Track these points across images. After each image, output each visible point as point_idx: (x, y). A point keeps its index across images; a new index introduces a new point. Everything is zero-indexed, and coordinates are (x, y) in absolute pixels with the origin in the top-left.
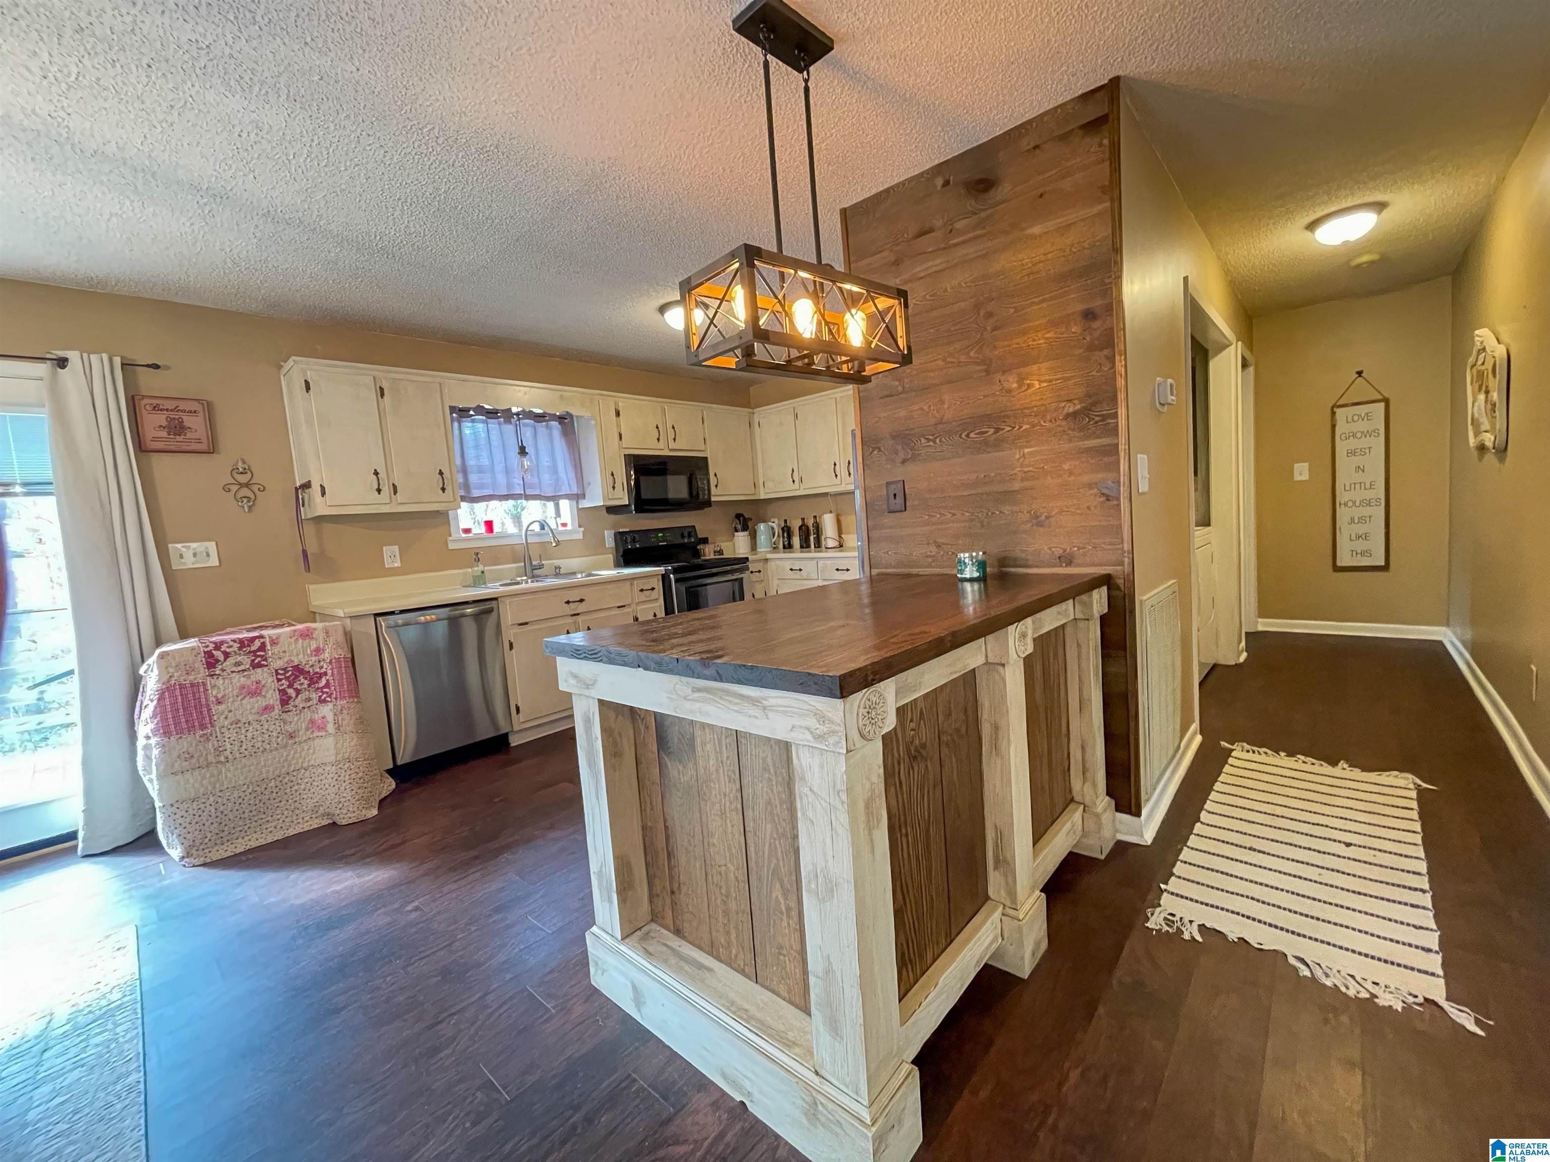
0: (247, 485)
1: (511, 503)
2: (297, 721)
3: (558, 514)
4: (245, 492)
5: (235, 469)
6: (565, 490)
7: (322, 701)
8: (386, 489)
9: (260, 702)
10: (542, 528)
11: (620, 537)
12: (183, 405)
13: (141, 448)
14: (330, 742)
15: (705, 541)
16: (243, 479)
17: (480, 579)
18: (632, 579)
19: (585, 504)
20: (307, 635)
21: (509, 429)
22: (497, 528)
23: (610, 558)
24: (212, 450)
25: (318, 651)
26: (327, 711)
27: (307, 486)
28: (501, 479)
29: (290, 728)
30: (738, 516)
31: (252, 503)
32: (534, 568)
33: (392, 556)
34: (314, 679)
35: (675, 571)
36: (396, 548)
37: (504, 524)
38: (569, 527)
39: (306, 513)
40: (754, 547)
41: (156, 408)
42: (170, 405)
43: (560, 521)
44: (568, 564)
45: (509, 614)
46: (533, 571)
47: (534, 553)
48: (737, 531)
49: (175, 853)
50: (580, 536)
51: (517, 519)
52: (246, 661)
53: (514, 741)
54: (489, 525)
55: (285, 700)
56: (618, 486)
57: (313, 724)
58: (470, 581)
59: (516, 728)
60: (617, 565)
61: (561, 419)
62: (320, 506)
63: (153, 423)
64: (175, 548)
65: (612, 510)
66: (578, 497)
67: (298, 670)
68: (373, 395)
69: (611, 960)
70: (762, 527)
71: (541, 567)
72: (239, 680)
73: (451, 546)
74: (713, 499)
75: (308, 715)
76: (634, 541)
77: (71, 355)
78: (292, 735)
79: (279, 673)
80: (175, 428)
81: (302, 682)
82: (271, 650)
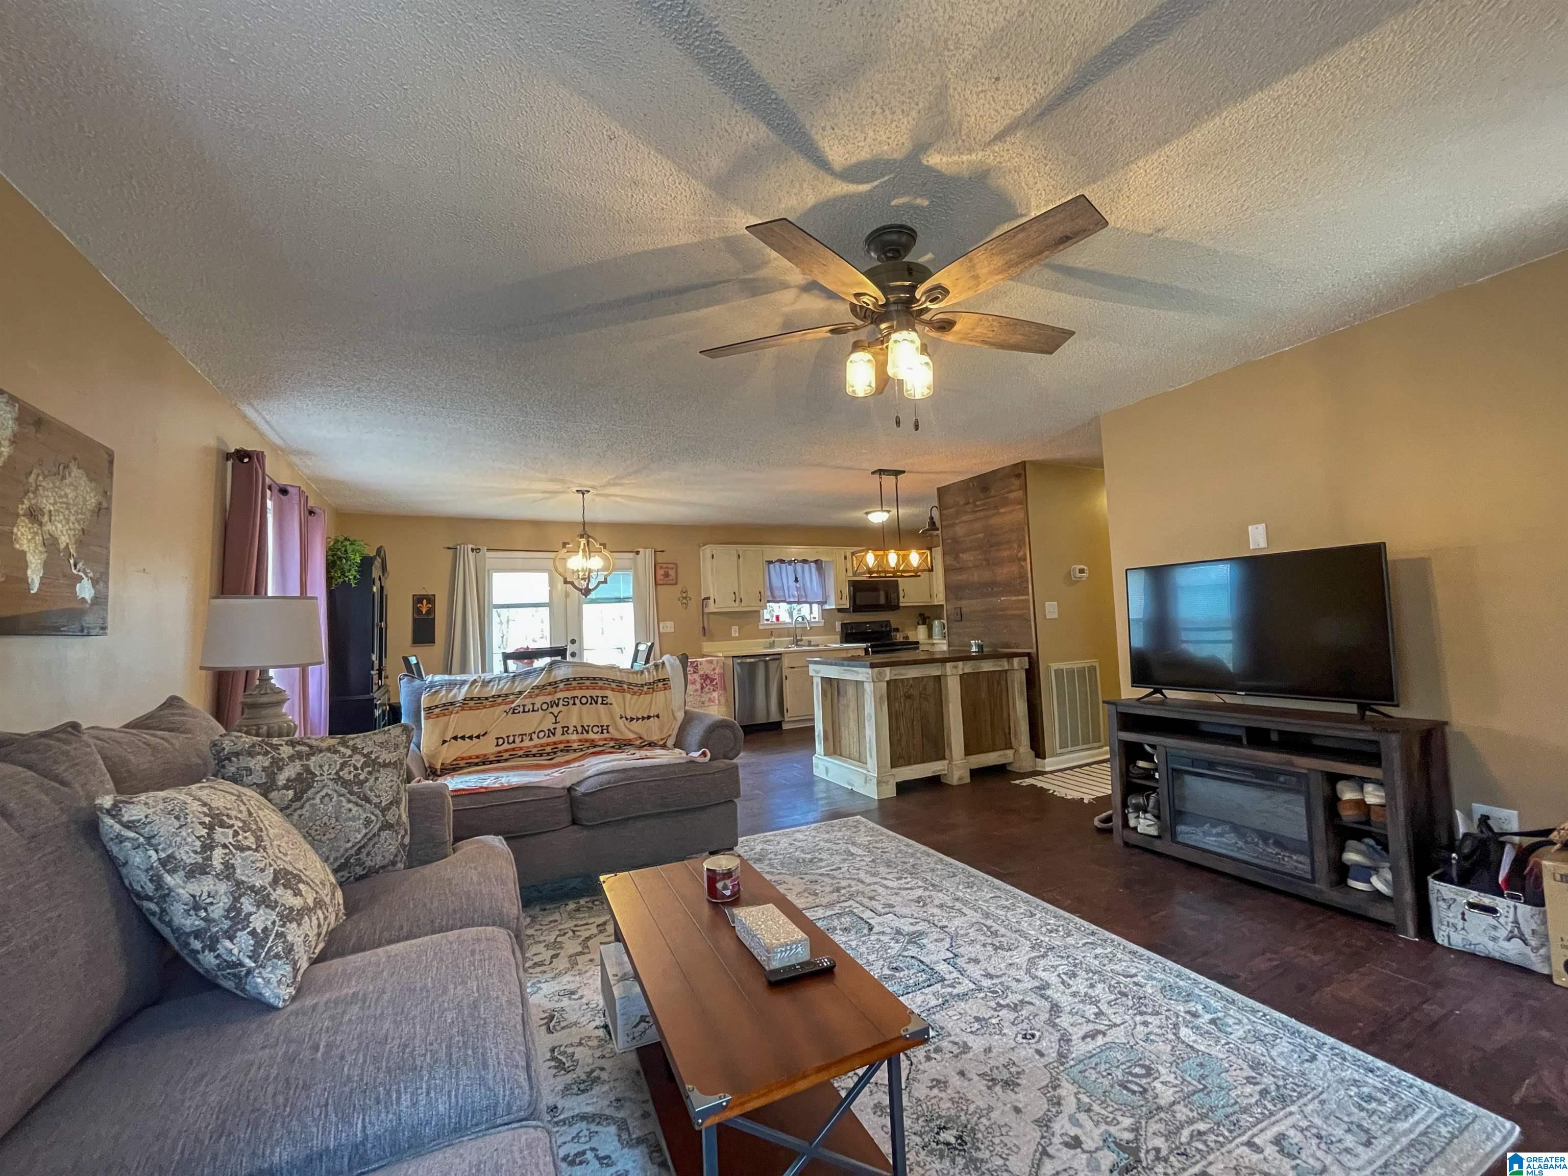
0: (685, 598)
1: (789, 606)
2: (705, 698)
3: (811, 613)
4: (685, 601)
5: (682, 592)
6: (816, 599)
7: (714, 690)
8: (738, 600)
9: (694, 687)
10: (803, 619)
11: (844, 625)
12: (670, 566)
13: (656, 584)
14: (716, 708)
15: (897, 630)
16: (684, 595)
17: (772, 645)
18: (847, 649)
19: (827, 607)
20: (710, 662)
21: (790, 568)
22: (781, 619)
23: (838, 637)
24: (676, 583)
25: (714, 669)
26: (715, 694)
27: (708, 598)
28: (786, 592)
29: (703, 699)
30: (921, 615)
31: (686, 606)
32: (798, 641)
33: (735, 631)
34: (712, 680)
35: (872, 647)
36: (737, 628)
37: (785, 618)
38: (817, 619)
39: (707, 610)
40: (930, 636)
41: (661, 568)
42: (665, 566)
43: (812, 616)
44: (815, 639)
45: (786, 662)
46: (797, 642)
47: (799, 632)
48: (919, 624)
50: (822, 624)
51: (791, 615)
52: (692, 670)
53: (785, 727)
54: (778, 616)
55: (702, 688)
56: (844, 596)
57: (710, 700)
58: (768, 645)
59: (786, 719)
60: (842, 642)
61: (816, 562)
62: (711, 608)
63: (661, 572)
64: (661, 624)
65: (840, 610)
66: (822, 603)
67: (707, 676)
68: (736, 557)
69: (821, 763)
70: (936, 622)
71: (801, 640)
73: (760, 627)
74: (901, 605)
75: (709, 695)
76: (852, 629)
77: (641, 550)
78: (703, 703)
79: (701, 676)
80: (666, 575)
81: (708, 682)
82: (700, 667)
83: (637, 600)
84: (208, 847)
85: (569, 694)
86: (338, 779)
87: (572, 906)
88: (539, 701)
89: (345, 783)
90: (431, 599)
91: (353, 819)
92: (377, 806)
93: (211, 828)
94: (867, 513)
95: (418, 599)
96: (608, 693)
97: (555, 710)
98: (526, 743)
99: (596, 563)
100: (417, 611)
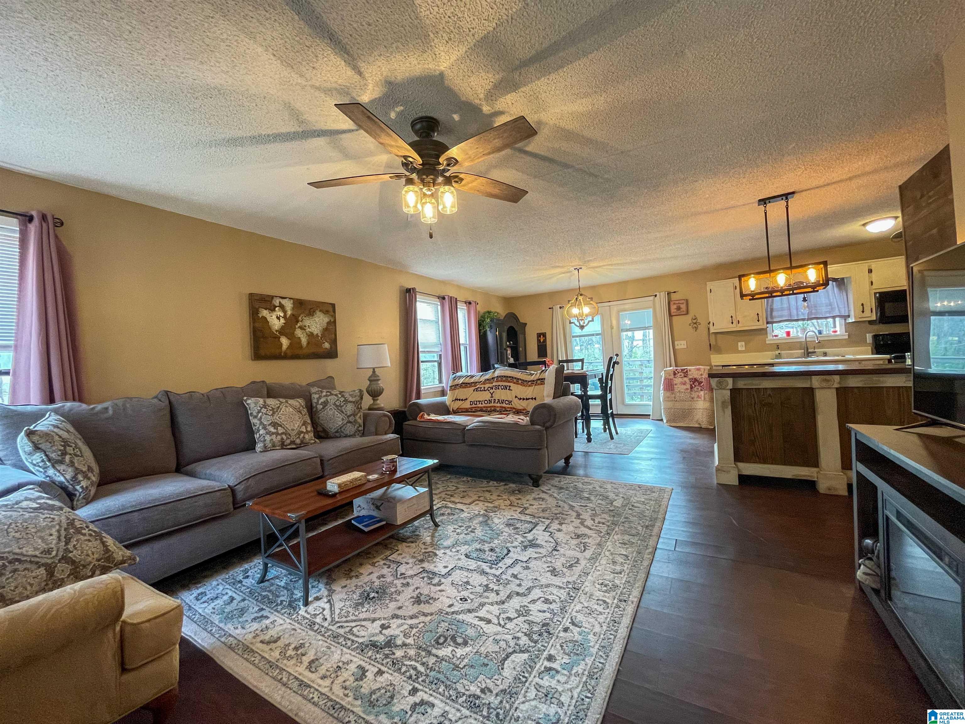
0: (695, 323)
1: (800, 323)
2: (694, 395)
3: (833, 326)
4: (695, 325)
5: (692, 319)
6: (836, 313)
7: (701, 390)
8: (735, 322)
9: (685, 387)
11: (875, 337)
12: (680, 302)
13: (670, 315)
14: (703, 402)
16: (695, 321)
17: (780, 357)
19: (850, 320)
20: (699, 370)
22: (792, 335)
23: (868, 349)
24: (687, 313)
25: (701, 375)
26: (702, 393)
27: (710, 323)
28: (794, 312)
29: (692, 396)
31: (696, 328)
32: (810, 353)
33: (741, 346)
34: (700, 383)
35: (894, 357)
36: (743, 343)
37: (797, 333)
38: (838, 333)
39: (710, 332)
41: (674, 304)
42: (677, 302)
43: (832, 330)
44: (833, 351)
46: (808, 354)
49: (665, 421)
50: (847, 337)
51: (804, 330)
52: (683, 375)
54: (788, 333)
55: (692, 388)
56: (870, 308)
57: (698, 397)
58: (775, 357)
60: (872, 354)
61: (837, 279)
62: (714, 329)
63: (673, 308)
64: (676, 343)
65: (867, 322)
66: (844, 317)
67: (696, 380)
68: (732, 289)
71: (814, 352)
72: (680, 380)
73: (769, 342)
75: (697, 393)
76: (883, 339)
77: (658, 294)
78: (693, 398)
79: (691, 380)
80: (679, 308)
81: (697, 383)
82: (689, 373)
83: (657, 327)
84: (259, 412)
85: (497, 384)
86: (335, 404)
87: (465, 479)
88: (487, 386)
89: (337, 406)
90: (544, 335)
91: (339, 417)
92: (346, 415)
93: (262, 408)
94: (864, 225)
95: (539, 335)
96: (511, 384)
97: (492, 391)
98: (480, 405)
99: (586, 310)
100: (539, 341)
